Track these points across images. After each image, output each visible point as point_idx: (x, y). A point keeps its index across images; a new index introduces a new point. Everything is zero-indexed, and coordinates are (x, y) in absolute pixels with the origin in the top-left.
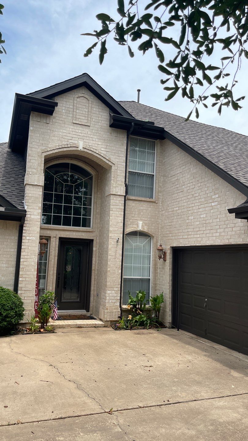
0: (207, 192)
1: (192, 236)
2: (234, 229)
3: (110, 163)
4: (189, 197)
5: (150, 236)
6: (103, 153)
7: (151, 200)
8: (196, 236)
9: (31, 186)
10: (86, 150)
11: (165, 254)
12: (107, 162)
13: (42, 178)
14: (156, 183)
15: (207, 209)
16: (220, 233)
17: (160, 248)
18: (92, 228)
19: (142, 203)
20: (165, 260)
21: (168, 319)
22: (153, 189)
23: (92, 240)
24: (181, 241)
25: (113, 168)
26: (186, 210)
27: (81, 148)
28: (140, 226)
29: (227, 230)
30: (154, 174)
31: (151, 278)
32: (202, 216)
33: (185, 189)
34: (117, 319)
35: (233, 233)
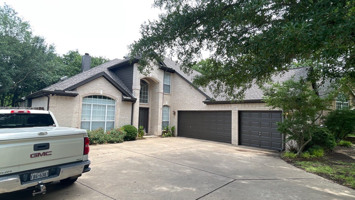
0: (193, 94)
1: (186, 107)
2: (202, 106)
3: (159, 82)
4: (185, 95)
5: (169, 107)
6: (157, 78)
7: (169, 94)
8: (188, 107)
9: (137, 90)
10: (152, 77)
11: (175, 113)
12: (158, 81)
13: (140, 87)
14: (171, 88)
15: (193, 100)
16: (197, 107)
17: (174, 111)
18: (149, 104)
19: (167, 95)
20: (175, 115)
21: (176, 133)
22: (170, 90)
23: (149, 108)
24: (182, 109)
25: (160, 83)
26: (184, 99)
27: (151, 76)
28: (167, 103)
29: (200, 106)
30: (170, 85)
31: (169, 121)
32: (191, 102)
33: (184, 92)
34: (161, 135)
35: (202, 107)
